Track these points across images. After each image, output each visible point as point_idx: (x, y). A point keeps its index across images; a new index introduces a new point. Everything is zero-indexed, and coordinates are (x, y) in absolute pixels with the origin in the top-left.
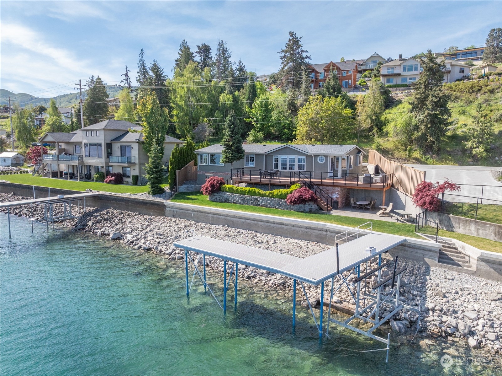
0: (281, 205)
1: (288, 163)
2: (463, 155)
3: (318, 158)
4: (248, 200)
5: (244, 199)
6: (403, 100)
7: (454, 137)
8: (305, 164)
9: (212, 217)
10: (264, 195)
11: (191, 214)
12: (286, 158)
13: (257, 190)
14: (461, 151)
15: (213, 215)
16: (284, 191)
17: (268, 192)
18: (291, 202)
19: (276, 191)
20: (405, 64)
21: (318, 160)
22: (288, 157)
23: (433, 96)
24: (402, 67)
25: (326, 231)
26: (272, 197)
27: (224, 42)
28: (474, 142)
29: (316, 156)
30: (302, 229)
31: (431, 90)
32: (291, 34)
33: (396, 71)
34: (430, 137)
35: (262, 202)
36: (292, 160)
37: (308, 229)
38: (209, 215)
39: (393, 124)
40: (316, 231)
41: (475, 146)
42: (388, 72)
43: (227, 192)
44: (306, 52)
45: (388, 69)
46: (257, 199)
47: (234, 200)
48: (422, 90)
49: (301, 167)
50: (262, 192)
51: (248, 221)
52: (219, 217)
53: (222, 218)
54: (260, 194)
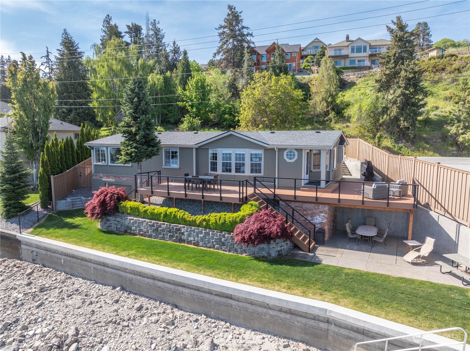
0: (223, 244)
1: (233, 162)
2: (443, 143)
3: (285, 153)
4: (163, 230)
5: (157, 229)
6: (357, 82)
7: (427, 122)
8: (262, 163)
9: (94, 268)
10: (192, 224)
11: (61, 259)
12: (230, 154)
13: (180, 213)
14: (440, 138)
15: (95, 266)
16: (229, 216)
17: (199, 218)
18: (243, 239)
19: (213, 217)
20: (353, 45)
21: (285, 157)
22: (233, 152)
23: (406, 71)
24: (350, 48)
25: (328, 321)
26: (207, 227)
27: (157, 22)
28: (459, 126)
29: (281, 150)
30: (271, 312)
31: (403, 64)
32: (230, 8)
33: (344, 52)
34: (404, 121)
35: (189, 235)
36: (241, 157)
37: (285, 312)
38: (90, 264)
39: (356, 106)
40: (304, 320)
41: (461, 131)
42: (335, 53)
43: (130, 214)
44: (247, 28)
45: (335, 50)
46: (179, 230)
47: (140, 230)
48: (391, 65)
49: (255, 168)
50: (187, 216)
51: (160, 284)
52: (107, 269)
53: (111, 273)
54: (184, 222)
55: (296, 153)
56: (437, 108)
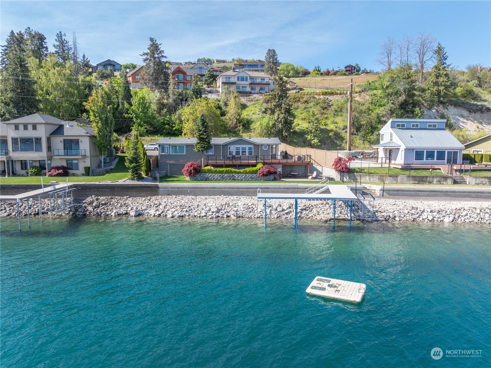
0: (253, 178)
1: (241, 151)
4: (226, 177)
5: (223, 177)
7: (295, 132)
8: (253, 151)
10: (240, 172)
11: (188, 191)
12: (239, 147)
13: (233, 170)
16: (254, 168)
17: (242, 170)
18: (264, 175)
19: (248, 169)
20: (238, 75)
21: (263, 148)
22: (241, 146)
24: (236, 77)
25: (298, 188)
26: (246, 173)
29: (262, 145)
30: (281, 190)
32: (152, 40)
33: (232, 80)
34: (285, 132)
35: (238, 177)
36: (244, 149)
37: (286, 189)
40: (291, 190)
41: (312, 138)
42: (226, 80)
43: (207, 173)
45: (226, 78)
46: (234, 175)
47: (214, 178)
49: (250, 153)
50: (237, 170)
52: (215, 189)
53: (218, 191)
54: (236, 172)
55: (267, 146)
56: (299, 125)
